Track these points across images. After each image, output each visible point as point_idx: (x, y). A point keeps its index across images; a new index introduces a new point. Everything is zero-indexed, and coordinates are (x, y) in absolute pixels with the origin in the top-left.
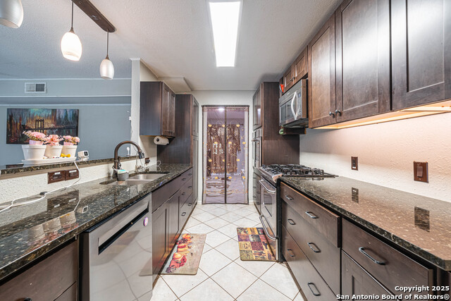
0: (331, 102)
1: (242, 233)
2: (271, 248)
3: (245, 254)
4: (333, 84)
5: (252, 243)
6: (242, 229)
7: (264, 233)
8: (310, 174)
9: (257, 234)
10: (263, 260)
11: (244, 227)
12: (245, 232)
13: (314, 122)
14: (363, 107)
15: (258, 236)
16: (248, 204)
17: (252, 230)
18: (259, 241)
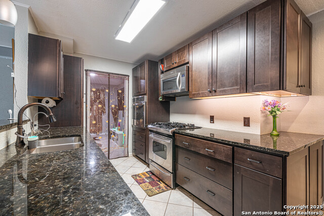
0: (209, 83)
1: (138, 178)
2: (164, 183)
3: (150, 192)
4: (210, 73)
5: (149, 183)
6: (136, 175)
7: (153, 174)
8: (187, 128)
9: (149, 176)
10: (164, 191)
11: (137, 174)
12: (139, 177)
13: (194, 94)
14: (231, 89)
15: (150, 177)
16: (128, 156)
17: (143, 174)
18: (154, 180)
